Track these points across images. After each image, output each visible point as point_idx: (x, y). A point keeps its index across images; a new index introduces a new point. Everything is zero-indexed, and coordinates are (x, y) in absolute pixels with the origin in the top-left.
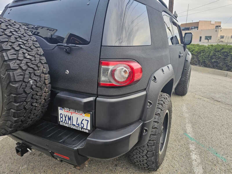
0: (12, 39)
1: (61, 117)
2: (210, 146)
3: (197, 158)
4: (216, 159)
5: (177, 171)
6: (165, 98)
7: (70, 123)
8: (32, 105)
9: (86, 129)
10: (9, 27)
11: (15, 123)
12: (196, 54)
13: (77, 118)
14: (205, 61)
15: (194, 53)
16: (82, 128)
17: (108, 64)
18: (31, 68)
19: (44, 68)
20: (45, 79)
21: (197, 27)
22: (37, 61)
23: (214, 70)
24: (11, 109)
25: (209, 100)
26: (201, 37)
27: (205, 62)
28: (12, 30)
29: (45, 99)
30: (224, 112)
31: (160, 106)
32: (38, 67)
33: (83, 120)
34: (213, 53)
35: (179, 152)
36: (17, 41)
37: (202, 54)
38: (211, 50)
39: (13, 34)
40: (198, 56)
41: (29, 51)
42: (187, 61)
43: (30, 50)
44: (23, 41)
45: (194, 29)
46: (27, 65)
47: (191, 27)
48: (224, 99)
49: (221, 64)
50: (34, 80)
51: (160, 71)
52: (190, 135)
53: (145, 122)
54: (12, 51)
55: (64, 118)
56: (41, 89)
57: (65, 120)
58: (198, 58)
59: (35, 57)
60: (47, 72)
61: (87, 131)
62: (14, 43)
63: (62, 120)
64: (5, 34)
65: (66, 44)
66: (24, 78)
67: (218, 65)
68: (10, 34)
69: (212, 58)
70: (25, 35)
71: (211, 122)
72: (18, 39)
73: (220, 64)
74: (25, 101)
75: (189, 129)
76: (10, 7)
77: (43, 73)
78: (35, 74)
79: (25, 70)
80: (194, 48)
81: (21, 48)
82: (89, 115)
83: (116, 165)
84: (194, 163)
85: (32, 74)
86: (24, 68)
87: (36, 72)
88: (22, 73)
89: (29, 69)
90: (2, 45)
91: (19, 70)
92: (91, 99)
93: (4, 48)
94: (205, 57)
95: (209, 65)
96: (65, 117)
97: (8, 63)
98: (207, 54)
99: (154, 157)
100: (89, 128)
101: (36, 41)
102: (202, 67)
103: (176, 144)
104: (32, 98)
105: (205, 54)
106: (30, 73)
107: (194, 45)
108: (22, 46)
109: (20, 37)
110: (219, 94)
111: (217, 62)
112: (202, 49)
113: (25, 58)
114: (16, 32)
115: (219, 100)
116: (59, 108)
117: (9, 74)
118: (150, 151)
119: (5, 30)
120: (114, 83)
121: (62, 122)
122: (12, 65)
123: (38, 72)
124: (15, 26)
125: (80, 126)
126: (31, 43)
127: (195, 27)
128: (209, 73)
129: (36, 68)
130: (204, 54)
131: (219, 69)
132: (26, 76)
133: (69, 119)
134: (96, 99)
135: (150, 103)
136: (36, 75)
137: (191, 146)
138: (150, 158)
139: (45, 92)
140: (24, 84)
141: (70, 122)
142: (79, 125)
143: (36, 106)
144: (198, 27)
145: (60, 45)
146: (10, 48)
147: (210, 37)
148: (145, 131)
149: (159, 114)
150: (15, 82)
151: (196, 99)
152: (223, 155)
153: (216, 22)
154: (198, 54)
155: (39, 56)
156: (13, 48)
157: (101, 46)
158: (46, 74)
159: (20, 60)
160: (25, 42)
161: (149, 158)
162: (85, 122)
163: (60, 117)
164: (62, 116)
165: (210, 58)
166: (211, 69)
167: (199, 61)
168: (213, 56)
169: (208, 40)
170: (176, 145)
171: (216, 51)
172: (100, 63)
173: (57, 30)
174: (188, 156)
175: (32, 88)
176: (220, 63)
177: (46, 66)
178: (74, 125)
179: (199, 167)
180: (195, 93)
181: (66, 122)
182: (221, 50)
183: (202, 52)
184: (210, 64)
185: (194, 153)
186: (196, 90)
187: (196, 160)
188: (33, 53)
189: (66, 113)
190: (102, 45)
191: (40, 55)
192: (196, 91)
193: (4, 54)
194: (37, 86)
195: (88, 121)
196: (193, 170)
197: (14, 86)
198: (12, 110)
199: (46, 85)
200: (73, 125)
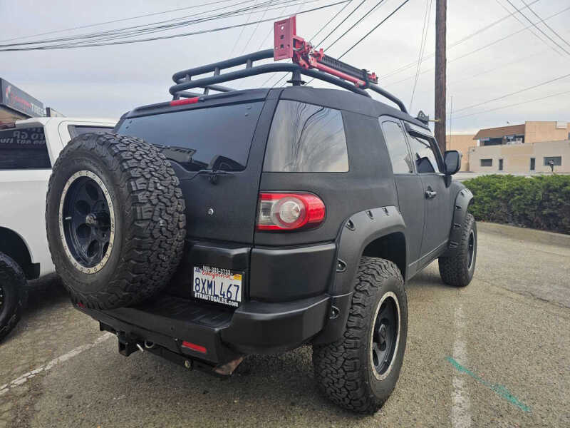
0: (143, 164)
1: (197, 285)
2: (499, 383)
3: (464, 402)
4: (506, 405)
5: (415, 420)
6: (383, 266)
7: (210, 293)
8: (158, 257)
9: (234, 301)
10: (138, 148)
11: (132, 283)
12: (503, 197)
13: (222, 284)
14: (526, 212)
15: (498, 194)
16: (229, 299)
17: (270, 198)
18: (163, 202)
19: (179, 204)
20: (179, 221)
21: (520, 137)
22: (171, 195)
23: (551, 236)
24: (131, 259)
25: (522, 297)
26: (533, 160)
27: (527, 215)
28: (142, 153)
29: (175, 251)
30: (552, 322)
31: (370, 278)
32: (172, 202)
33: (231, 285)
34: (543, 194)
35: (428, 390)
36: (148, 167)
37: (518, 197)
38: (537, 187)
39: (143, 158)
40: (510, 202)
41: (161, 180)
42: (459, 208)
43: (163, 178)
44: (155, 167)
45: (514, 140)
46: (158, 198)
47: (505, 137)
48: (561, 297)
49: (566, 221)
50: (165, 220)
51: (364, 214)
52: (458, 361)
53: (334, 297)
54: (142, 180)
55: (201, 285)
56: (173, 234)
57: (204, 288)
58: (509, 207)
59: (168, 188)
60: (182, 210)
61: (236, 304)
62: (143, 169)
63: (197, 289)
64: (134, 158)
65: (212, 171)
66: (153, 215)
67: (560, 223)
68: (140, 158)
69: (541, 207)
70: (157, 158)
71: (514, 340)
72: (149, 164)
73: (563, 220)
74: (150, 249)
75: (459, 350)
76: (128, 118)
77: (177, 211)
78: (166, 212)
79: (155, 205)
80: (498, 184)
81: (153, 175)
82: (241, 276)
83: (293, 404)
84: (456, 409)
85: (163, 212)
86: (155, 202)
87: (168, 209)
88: (151, 209)
89: (160, 203)
90: (131, 171)
91: (148, 205)
92: (244, 250)
93: (133, 176)
94: (525, 205)
95: (537, 222)
96: (204, 284)
97: (136, 194)
98: (529, 197)
99: (358, 372)
100: (239, 299)
101: (171, 167)
102: (522, 227)
103: (424, 375)
104: (160, 246)
105: (525, 198)
106: (160, 209)
107: (500, 178)
108: (153, 173)
109: (151, 162)
110: (552, 285)
111: (556, 214)
112: (518, 186)
113: (156, 188)
114: (147, 154)
115: (549, 297)
116: (195, 268)
117: (135, 210)
118: (349, 360)
119: (134, 152)
120: (279, 225)
121: (197, 291)
122: (141, 197)
123: (171, 210)
124: (145, 148)
125: (226, 297)
126: (164, 168)
127: (515, 137)
128: (539, 241)
129: (169, 204)
130: (522, 196)
131: (562, 232)
132: (157, 213)
133: (210, 286)
134: (251, 250)
135: (342, 264)
136: (168, 214)
137: (457, 380)
138: (351, 373)
139: (177, 240)
140: (152, 224)
141: (210, 291)
142: (224, 295)
143: (163, 261)
144: (523, 137)
145: (203, 172)
146: (139, 176)
147: (558, 160)
148: (333, 312)
149: (366, 291)
150: (142, 220)
151: (491, 294)
152: (524, 400)
153: (568, 123)
154: (509, 198)
155: (173, 188)
156: (143, 175)
157: (262, 172)
158: (180, 213)
159: (150, 191)
160: (158, 168)
161: (348, 374)
162: (233, 290)
163: (195, 284)
164: (198, 283)
165: (536, 207)
166: (544, 232)
167: (512, 213)
168: (545, 201)
169: (552, 166)
170: (423, 377)
171: (550, 191)
172: (259, 197)
173: (195, 151)
174: (446, 397)
175: (161, 231)
176: (564, 217)
177: (182, 201)
178: (217, 296)
179: (466, 417)
180: (493, 282)
181: (203, 292)
182: (561, 187)
183: (517, 192)
184: (540, 221)
185: (460, 392)
186: (497, 276)
187: (460, 404)
188: (167, 182)
189: (204, 277)
190: (264, 171)
191: (175, 186)
192: (495, 279)
193: (132, 183)
194: (167, 230)
195: (238, 286)
196: (450, 420)
197: (140, 225)
198: (132, 261)
199: (179, 229)
200: (215, 295)
